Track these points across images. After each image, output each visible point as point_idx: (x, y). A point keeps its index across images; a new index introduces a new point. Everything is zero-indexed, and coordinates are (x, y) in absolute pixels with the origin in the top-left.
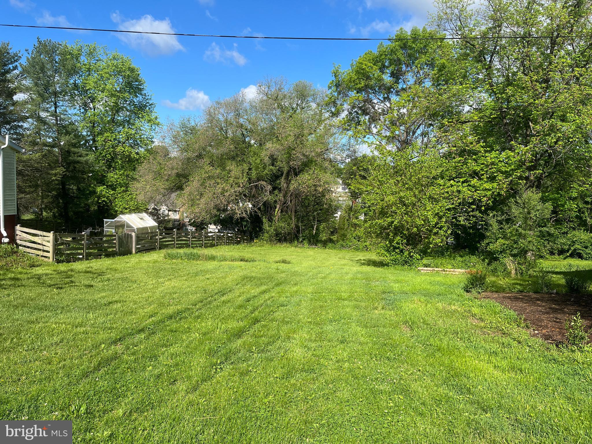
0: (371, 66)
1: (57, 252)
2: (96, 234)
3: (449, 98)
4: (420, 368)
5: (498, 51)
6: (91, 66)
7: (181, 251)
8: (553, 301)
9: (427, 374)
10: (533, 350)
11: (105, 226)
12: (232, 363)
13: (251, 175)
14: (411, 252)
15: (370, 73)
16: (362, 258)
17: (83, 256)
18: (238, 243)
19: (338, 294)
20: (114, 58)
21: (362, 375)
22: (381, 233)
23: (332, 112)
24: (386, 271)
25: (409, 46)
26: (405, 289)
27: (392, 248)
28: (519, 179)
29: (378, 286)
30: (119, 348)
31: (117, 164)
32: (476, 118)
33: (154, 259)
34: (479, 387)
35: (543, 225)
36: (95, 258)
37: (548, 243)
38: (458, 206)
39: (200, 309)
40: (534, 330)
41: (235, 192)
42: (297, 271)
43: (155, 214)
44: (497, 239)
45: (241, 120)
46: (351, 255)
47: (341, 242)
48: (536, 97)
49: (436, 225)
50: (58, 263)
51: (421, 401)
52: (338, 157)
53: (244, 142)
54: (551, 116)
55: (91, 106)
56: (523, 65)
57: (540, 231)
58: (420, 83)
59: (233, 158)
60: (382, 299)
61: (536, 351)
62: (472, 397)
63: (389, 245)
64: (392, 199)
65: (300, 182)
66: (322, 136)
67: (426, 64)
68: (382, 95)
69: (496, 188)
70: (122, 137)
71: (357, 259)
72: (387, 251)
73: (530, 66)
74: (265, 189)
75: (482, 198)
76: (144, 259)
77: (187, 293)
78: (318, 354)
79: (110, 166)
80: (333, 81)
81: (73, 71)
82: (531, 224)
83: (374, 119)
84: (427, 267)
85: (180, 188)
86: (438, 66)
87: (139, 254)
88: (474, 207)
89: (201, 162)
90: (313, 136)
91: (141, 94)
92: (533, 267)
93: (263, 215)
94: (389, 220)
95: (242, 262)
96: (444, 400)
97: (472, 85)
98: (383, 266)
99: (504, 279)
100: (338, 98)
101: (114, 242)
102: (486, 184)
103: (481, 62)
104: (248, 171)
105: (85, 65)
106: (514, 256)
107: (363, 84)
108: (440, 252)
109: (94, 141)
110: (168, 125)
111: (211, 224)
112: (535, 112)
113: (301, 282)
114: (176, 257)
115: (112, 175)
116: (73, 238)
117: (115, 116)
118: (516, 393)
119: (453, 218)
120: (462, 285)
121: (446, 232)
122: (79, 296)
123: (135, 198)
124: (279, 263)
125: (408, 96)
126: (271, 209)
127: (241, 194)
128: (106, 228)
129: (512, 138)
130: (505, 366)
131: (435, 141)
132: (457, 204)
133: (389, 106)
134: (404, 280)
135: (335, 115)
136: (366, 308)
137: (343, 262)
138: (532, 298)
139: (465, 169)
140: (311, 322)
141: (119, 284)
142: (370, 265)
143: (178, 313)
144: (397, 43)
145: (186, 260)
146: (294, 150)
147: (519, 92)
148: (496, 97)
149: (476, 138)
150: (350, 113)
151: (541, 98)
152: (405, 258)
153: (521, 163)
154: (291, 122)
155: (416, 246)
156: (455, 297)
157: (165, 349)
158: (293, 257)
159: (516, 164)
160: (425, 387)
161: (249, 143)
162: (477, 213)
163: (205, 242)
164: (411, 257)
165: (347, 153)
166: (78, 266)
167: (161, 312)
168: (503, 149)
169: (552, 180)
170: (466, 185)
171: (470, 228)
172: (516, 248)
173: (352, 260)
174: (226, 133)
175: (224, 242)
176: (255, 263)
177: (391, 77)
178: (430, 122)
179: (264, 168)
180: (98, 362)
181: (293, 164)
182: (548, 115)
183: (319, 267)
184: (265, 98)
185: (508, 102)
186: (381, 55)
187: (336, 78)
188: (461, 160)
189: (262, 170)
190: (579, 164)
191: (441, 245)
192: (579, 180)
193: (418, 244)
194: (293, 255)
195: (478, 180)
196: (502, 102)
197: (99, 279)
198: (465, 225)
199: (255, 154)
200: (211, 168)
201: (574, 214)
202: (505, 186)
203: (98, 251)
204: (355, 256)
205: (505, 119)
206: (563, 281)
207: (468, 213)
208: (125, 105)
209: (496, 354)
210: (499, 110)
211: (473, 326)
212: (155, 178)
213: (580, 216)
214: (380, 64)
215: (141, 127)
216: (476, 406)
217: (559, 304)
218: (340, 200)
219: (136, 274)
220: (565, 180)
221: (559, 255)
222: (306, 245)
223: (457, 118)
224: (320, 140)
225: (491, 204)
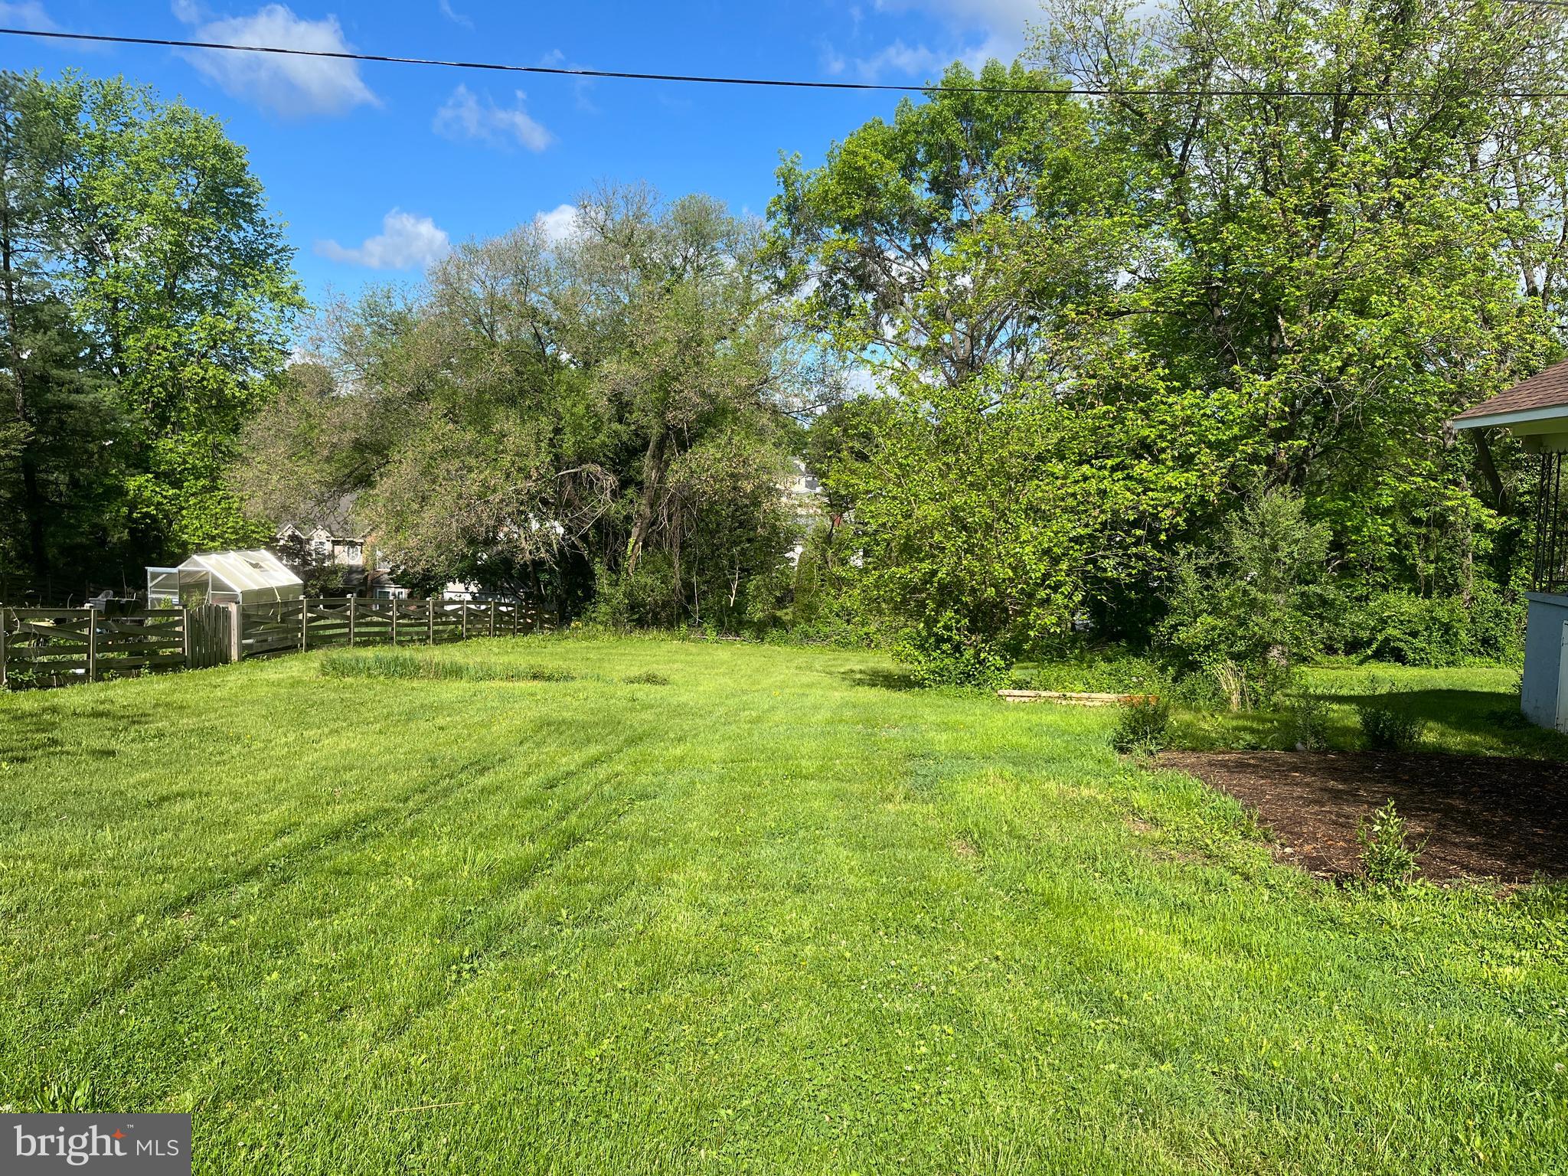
0: (878, 161)
1: (12, 659)
2: (123, 609)
3: (1078, 250)
4: (999, 953)
5: (1202, 131)
6: (106, 140)
7: (369, 653)
8: (1333, 771)
9: (1016, 966)
10: (1280, 896)
11: (150, 585)
12: (504, 954)
13: (561, 447)
14: (980, 650)
15: (877, 180)
16: (857, 668)
17: (87, 671)
18: (527, 630)
19: (791, 762)
20: (174, 120)
21: (849, 976)
22: (904, 601)
23: (777, 281)
24: (918, 700)
25: (978, 111)
26: (963, 746)
27: (932, 640)
28: (1251, 462)
29: (895, 740)
30: (186, 924)
31: (184, 415)
32: (1146, 303)
33: (292, 677)
34: (1145, 995)
35: (1309, 578)
36: (122, 675)
37: (1321, 625)
38: (1101, 532)
39: (419, 811)
40: (1282, 845)
41: (518, 492)
42: (686, 705)
43: (294, 551)
44: (1196, 616)
45: (533, 299)
46: (830, 660)
47: (803, 626)
48: (1296, 250)
49: (1043, 581)
50: (14, 689)
51: (999, 1038)
52: (795, 400)
53: (541, 356)
54: (1331, 301)
55: (108, 252)
56: (1263, 168)
57: (1303, 594)
58: (1006, 210)
59: (511, 401)
60: (906, 773)
61: (1287, 898)
62: (1126, 1021)
63: (924, 633)
64: (931, 512)
65: (694, 466)
66: (751, 345)
67: (1020, 159)
68: (908, 239)
69: (1196, 485)
70: (197, 338)
71: (842, 670)
72: (921, 647)
73: (1280, 172)
74: (600, 484)
75: (1160, 509)
76: (264, 675)
77: (382, 769)
78: (735, 924)
79: (163, 421)
80: (780, 197)
81: (56, 155)
82: (1280, 575)
83: (887, 303)
84: (1021, 688)
85: (364, 481)
86: (1050, 165)
87: (249, 662)
88: (1139, 532)
89: (423, 411)
90: (728, 343)
91: (251, 222)
92: (1282, 686)
93: (595, 555)
94: (926, 566)
95: (536, 683)
96: (1055, 1032)
97: (1136, 219)
98: (911, 688)
99: (1213, 716)
100: (793, 245)
101: (177, 629)
102: (1171, 474)
103: (1161, 157)
104: (552, 436)
105: (90, 137)
106: (1237, 657)
107: (857, 211)
108: (1055, 650)
109: (117, 348)
110: (330, 309)
111: (453, 579)
112: (1293, 289)
113: (694, 732)
114: (353, 669)
115: (169, 443)
116: (58, 621)
117: (176, 279)
118: (1237, 1008)
119: (1087, 562)
120: (1110, 733)
121: (1070, 596)
122: (74, 781)
123: (239, 509)
124: (638, 682)
125: (976, 243)
126: (617, 539)
127: (532, 498)
128: (154, 592)
129: (1234, 356)
130: (1208, 939)
131: (1044, 361)
132: (1098, 526)
133: (926, 267)
134: (961, 723)
135: (785, 287)
136: (863, 797)
137: (807, 678)
138: (1279, 765)
139: (1118, 435)
140: (718, 839)
141: (191, 747)
142: (876, 685)
143: (356, 824)
144: (946, 102)
145: (382, 678)
146: (676, 379)
147: (1254, 239)
148: (1196, 251)
149: (1147, 355)
150: (826, 285)
151: (1308, 254)
152: (967, 666)
153: (1256, 423)
154: (668, 305)
155: (995, 633)
156: (1091, 765)
157: (317, 923)
158: (675, 666)
159: (1244, 422)
160: (1010, 1001)
161: (555, 360)
162: (1148, 550)
163: (436, 628)
164: (982, 662)
165: (817, 389)
166: (72, 697)
167: (308, 821)
168: (1214, 386)
169: (1331, 464)
170: (1121, 477)
171: (1130, 586)
172: (1243, 638)
173: (830, 673)
174: (492, 331)
175: (488, 629)
176: (571, 684)
177: (931, 190)
178: (1032, 312)
179: (597, 429)
180: (125, 965)
181: (675, 417)
182: (1325, 297)
183: (744, 692)
184: (598, 239)
185: (1226, 265)
186: (906, 132)
187: (787, 190)
188: (1108, 412)
189: (592, 433)
190: (1398, 424)
191: (1058, 631)
192: (1397, 465)
193: (999, 629)
194: (677, 661)
195: (1151, 463)
196: (1210, 264)
197: (133, 734)
198: (1118, 579)
199: (571, 389)
200: (451, 426)
201: (1384, 551)
202: (1216, 479)
203: (130, 654)
204: (839, 662)
205: (1219, 306)
206: (1355, 721)
207: (1126, 548)
208: (205, 251)
209: (1189, 909)
210: (1203, 283)
211: (1134, 841)
212: (294, 454)
213: (1399, 556)
214: (904, 156)
215: (252, 313)
216: (1136, 1044)
217: (1345, 781)
218: (801, 516)
219: (240, 719)
220: (1363, 463)
221: (1347, 653)
222: (712, 635)
223: (1100, 301)
224: (747, 355)
225: (1183, 526)
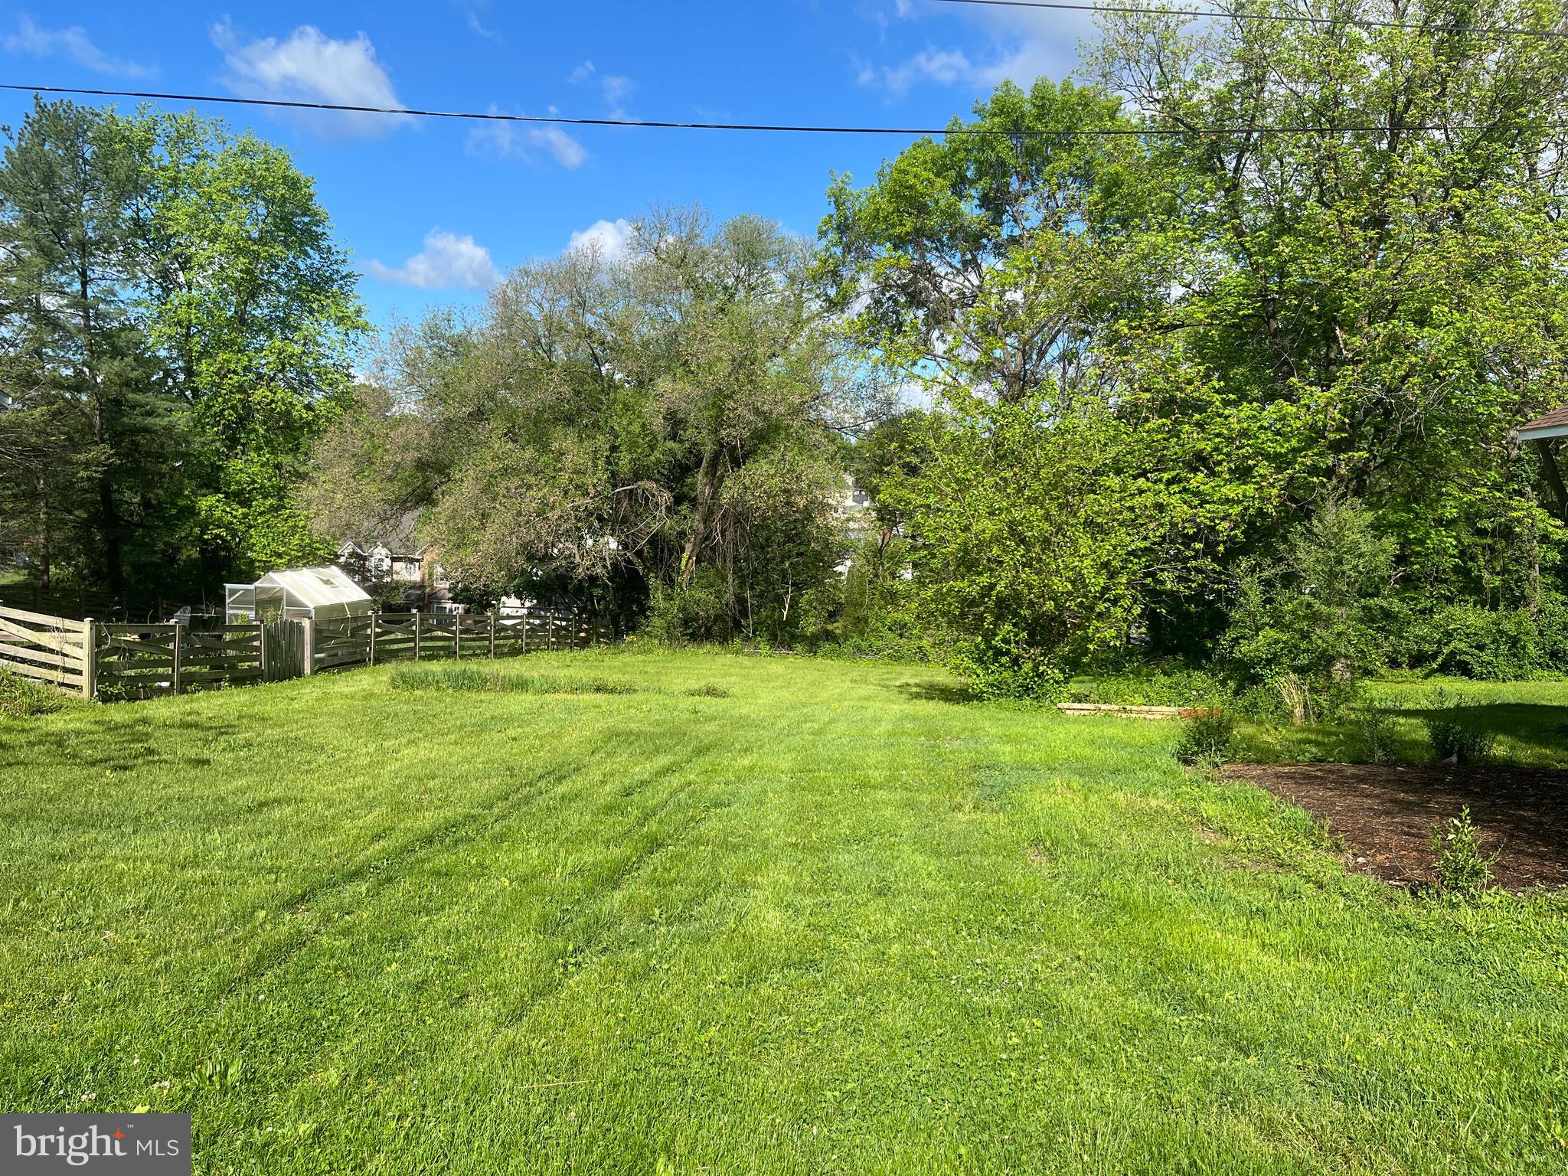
0: (928, 180)
1: (102, 673)
2: (205, 624)
3: (1130, 265)
4: (1081, 953)
5: (1256, 144)
6: (179, 172)
7: (436, 667)
8: (1401, 783)
9: (1098, 966)
10: (1355, 904)
11: (228, 601)
12: (605, 950)
13: (617, 464)
14: (1039, 663)
15: (927, 198)
16: (912, 681)
17: (172, 684)
18: (584, 644)
19: (858, 772)
20: (244, 152)
21: (938, 973)
22: (963, 615)
23: (828, 299)
24: (977, 714)
25: (1028, 128)
26: (1028, 758)
27: (990, 653)
28: (1310, 474)
29: (961, 752)
30: (305, 919)
31: (252, 436)
32: (1202, 316)
33: (364, 690)
34: (1227, 994)
35: (1370, 591)
36: (204, 688)
37: (1386, 638)
38: (1160, 544)
39: (504, 817)
40: (1354, 855)
41: (576, 509)
42: (749, 717)
43: (357, 568)
44: (1258, 629)
45: (590, 320)
46: (883, 673)
47: (856, 639)
48: (1352, 262)
49: (1103, 594)
50: (104, 701)
51: (1086, 1032)
52: (847, 416)
53: (597, 376)
54: (1391, 312)
55: (182, 279)
56: (1318, 179)
57: (1364, 608)
58: (1056, 226)
59: (570, 420)
60: (972, 784)
61: (1362, 906)
62: (1210, 1018)
63: (982, 646)
64: (987, 527)
65: (747, 481)
66: (803, 363)
67: (1071, 174)
68: (958, 255)
69: (1253, 497)
70: (266, 363)
71: (898, 684)
72: (980, 661)
73: (1336, 185)
74: (655, 500)
75: (1217, 521)
76: (337, 689)
77: (464, 778)
78: (822, 924)
79: (232, 442)
80: (831, 216)
81: (131, 186)
82: (1345, 588)
83: (937, 319)
84: (1080, 702)
85: (425, 498)
86: (1101, 180)
87: (321, 676)
88: (1199, 546)
89: (483, 430)
90: (779, 360)
91: (319, 249)
92: (1347, 700)
93: (650, 570)
94: (984, 580)
95: (599, 696)
96: (1142, 1027)
97: (1189, 233)
98: (969, 701)
99: (1276, 729)
100: (844, 263)
101: (255, 643)
102: (1228, 487)
103: (1213, 170)
104: (608, 453)
105: (164, 169)
106: (1301, 671)
107: (909, 227)
108: (1111, 664)
109: (189, 373)
110: (394, 332)
111: (508, 595)
112: (1351, 301)
113: (759, 743)
114: (423, 682)
115: (240, 465)
116: (142, 636)
117: (246, 305)
118: (1318, 1008)
119: (1146, 575)
120: (1173, 746)
121: (1129, 610)
122: (176, 788)
123: (304, 527)
124: (699, 695)
125: (1028, 259)
126: (671, 555)
127: (591, 514)
128: (232, 608)
129: (1291, 368)
130: (1287, 942)
131: (1097, 375)
132: (1157, 539)
133: (976, 282)
134: (1024, 736)
135: (836, 305)
136: (933, 806)
137: (863, 691)
138: (1347, 778)
139: (1174, 448)
140: (795, 845)
141: (279, 756)
142: (933, 699)
143: (446, 829)
144: (996, 120)
145: (450, 691)
146: (730, 397)
147: (1310, 251)
148: (1252, 264)
149: (1202, 368)
150: (878, 302)
151: (1366, 265)
152: (1025, 679)
153: (1314, 435)
154: (723, 326)
155: (1053, 646)
156: (1157, 776)
157: (425, 919)
158: (733, 679)
159: (1302, 434)
160: (1095, 997)
161: (611, 379)
162: (1207, 563)
163: (497, 642)
164: (1040, 676)
165: (869, 405)
166: (160, 709)
167: (402, 825)
168: (1270, 397)
169: (1392, 475)
170: (1177, 490)
171: (1189, 599)
172: (1306, 651)
173: (887, 687)
174: (550, 352)
175: (547, 644)
176: (634, 696)
177: (981, 207)
178: (1083, 326)
179: (652, 448)
180: (255, 956)
181: (729, 435)
182: (1384, 309)
183: (805, 705)
184: (652, 259)
185: (1281, 276)
186: (956, 150)
187: (838, 209)
188: (1164, 425)
189: (647, 451)
190: (1460, 435)
191: (1118, 644)
192: (1461, 476)
193: (1058, 642)
194: (731, 675)
195: (1207, 476)
196: (1265, 277)
197: (223, 745)
198: (1177, 592)
199: (627, 407)
200: (510, 445)
201: (1449, 563)
202: (1275, 492)
203: (212, 668)
204: (894, 676)
205: (1275, 319)
206: (1424, 734)
207: (1186, 560)
208: (275, 278)
209: (1264, 915)
210: (1259, 295)
211: (1206, 849)
212: (358, 474)
213: (1465, 568)
214: (954, 174)
215: (318, 337)
216: (1221, 1039)
217: (1415, 792)
218: (853, 530)
219: (321, 729)
220: (1426, 475)
221: (1412, 667)
222: (765, 648)
223: (1153, 316)
224: (798, 371)
225: (1241, 538)
